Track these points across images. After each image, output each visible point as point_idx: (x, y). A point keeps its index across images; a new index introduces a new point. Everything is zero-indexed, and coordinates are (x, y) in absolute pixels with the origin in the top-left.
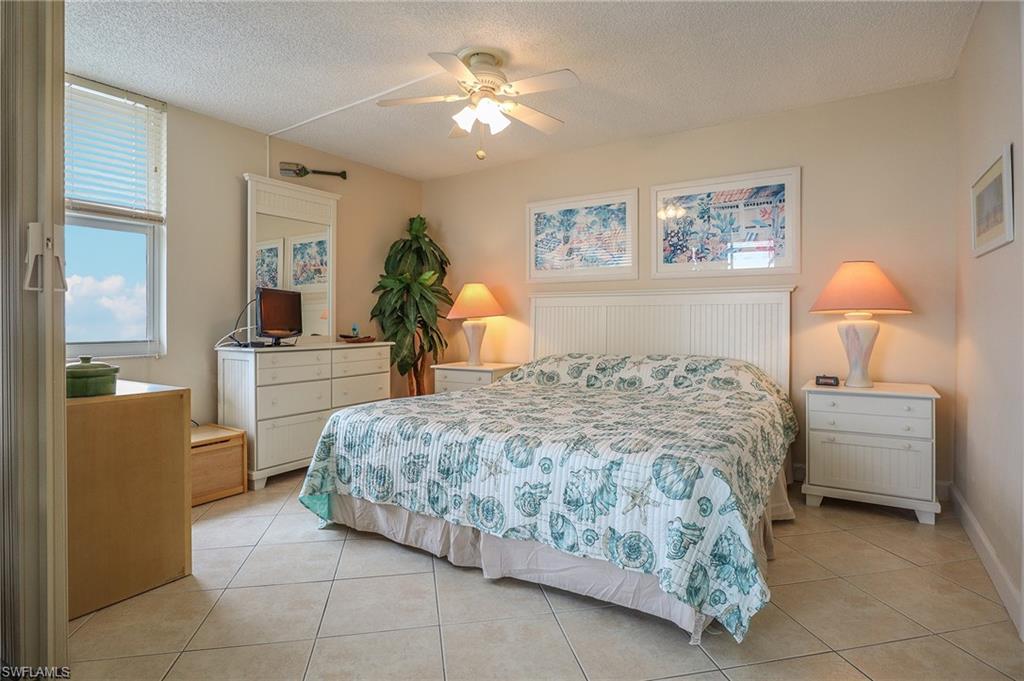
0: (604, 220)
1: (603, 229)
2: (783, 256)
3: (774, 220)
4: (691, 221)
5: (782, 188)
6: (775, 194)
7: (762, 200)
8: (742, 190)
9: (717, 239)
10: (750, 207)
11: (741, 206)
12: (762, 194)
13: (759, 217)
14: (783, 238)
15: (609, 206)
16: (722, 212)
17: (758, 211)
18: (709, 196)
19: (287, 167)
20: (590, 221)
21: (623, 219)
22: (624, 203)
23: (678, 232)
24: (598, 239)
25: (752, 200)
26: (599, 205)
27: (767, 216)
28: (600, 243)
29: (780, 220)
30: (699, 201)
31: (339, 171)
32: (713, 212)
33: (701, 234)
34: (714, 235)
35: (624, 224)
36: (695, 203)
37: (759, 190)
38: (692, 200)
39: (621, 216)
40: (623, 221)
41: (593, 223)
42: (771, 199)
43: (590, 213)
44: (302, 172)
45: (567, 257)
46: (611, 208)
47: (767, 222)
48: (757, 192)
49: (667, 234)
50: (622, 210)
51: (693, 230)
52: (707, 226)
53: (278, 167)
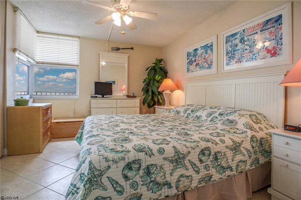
0: (206, 51)
1: (205, 55)
2: (282, 55)
3: (276, 36)
4: (237, 45)
5: (280, 17)
6: (277, 21)
7: (269, 26)
8: (259, 24)
9: (248, 51)
10: (263, 32)
11: (259, 32)
12: (269, 23)
13: (268, 36)
14: (282, 45)
15: (207, 44)
16: (250, 37)
17: (267, 33)
18: (244, 31)
19: (113, 48)
20: (202, 52)
21: (212, 49)
22: (212, 42)
23: (232, 51)
24: (204, 59)
25: (265, 28)
26: (204, 45)
27: (272, 34)
28: (205, 60)
29: (279, 36)
30: (240, 35)
31: (131, 48)
32: (246, 38)
33: (241, 50)
34: (246, 50)
35: (212, 51)
36: (238, 36)
37: (268, 21)
38: (237, 35)
39: (211, 48)
40: (212, 50)
41: (203, 52)
42: (274, 25)
43: (202, 49)
44: (118, 49)
45: (195, 67)
46: (208, 45)
47: (273, 38)
48: (267, 23)
49: (227, 53)
50: (212, 46)
51: (237, 49)
52: (243, 46)
53: (110, 49)
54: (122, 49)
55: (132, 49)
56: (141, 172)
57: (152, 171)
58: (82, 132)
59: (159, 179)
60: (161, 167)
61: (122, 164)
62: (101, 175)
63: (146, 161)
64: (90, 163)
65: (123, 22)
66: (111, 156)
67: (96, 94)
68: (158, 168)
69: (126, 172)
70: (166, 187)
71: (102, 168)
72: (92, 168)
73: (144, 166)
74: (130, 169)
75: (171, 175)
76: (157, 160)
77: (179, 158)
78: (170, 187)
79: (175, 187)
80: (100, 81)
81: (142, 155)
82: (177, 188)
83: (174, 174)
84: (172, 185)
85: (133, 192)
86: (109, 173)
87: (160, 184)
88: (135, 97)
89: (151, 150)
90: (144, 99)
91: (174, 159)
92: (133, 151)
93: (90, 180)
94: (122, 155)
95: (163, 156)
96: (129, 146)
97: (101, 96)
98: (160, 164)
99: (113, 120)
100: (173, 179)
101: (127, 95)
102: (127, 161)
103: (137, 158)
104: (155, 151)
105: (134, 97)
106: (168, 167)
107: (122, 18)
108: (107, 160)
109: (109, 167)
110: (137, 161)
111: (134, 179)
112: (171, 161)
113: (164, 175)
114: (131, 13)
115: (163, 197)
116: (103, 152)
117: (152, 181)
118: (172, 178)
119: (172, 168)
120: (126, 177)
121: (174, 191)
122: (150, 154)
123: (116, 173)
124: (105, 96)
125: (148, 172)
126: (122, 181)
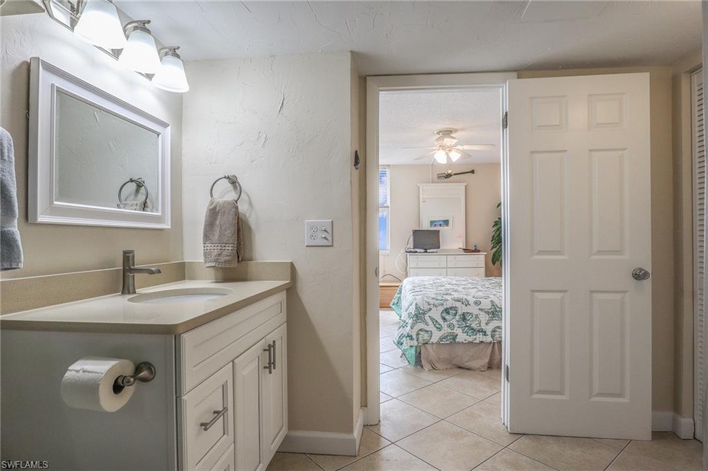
19: (440, 176)
31: (470, 171)
44: (448, 176)
53: (436, 176)
54: (455, 174)
55: (473, 172)
56: (457, 317)
57: (468, 318)
58: (400, 298)
59: (473, 325)
60: (477, 316)
61: (441, 309)
62: (424, 314)
63: (462, 309)
64: (416, 304)
65: (449, 158)
66: (432, 302)
67: (415, 247)
68: (474, 316)
69: (444, 315)
70: (481, 333)
71: (425, 309)
72: (417, 307)
73: (460, 312)
74: (448, 313)
75: (487, 324)
76: (473, 309)
77: (496, 311)
78: (485, 334)
79: (490, 336)
80: (421, 229)
81: (458, 304)
82: (492, 336)
83: (490, 324)
84: (487, 333)
85: (449, 330)
86: (430, 314)
87: (475, 330)
88: (479, 251)
89: (468, 301)
90: (494, 255)
91: (490, 311)
92: (451, 300)
93: (416, 315)
94: (442, 302)
95: (479, 307)
96: (448, 297)
97: (423, 251)
98: (476, 313)
99: (438, 281)
100: (489, 329)
101: (465, 248)
102: (445, 307)
103: (454, 306)
104: (471, 302)
105: (476, 251)
106: (484, 318)
107: (447, 154)
108: (429, 304)
109: (430, 309)
110: (454, 308)
111: (451, 322)
112: (488, 313)
113: (480, 323)
114: (460, 147)
115: (478, 342)
116: (426, 299)
117: (467, 326)
118: (488, 327)
119: (487, 319)
120: (444, 319)
121: (489, 339)
122: (467, 304)
123: (436, 314)
124: (428, 251)
125: (464, 317)
126: (441, 321)
